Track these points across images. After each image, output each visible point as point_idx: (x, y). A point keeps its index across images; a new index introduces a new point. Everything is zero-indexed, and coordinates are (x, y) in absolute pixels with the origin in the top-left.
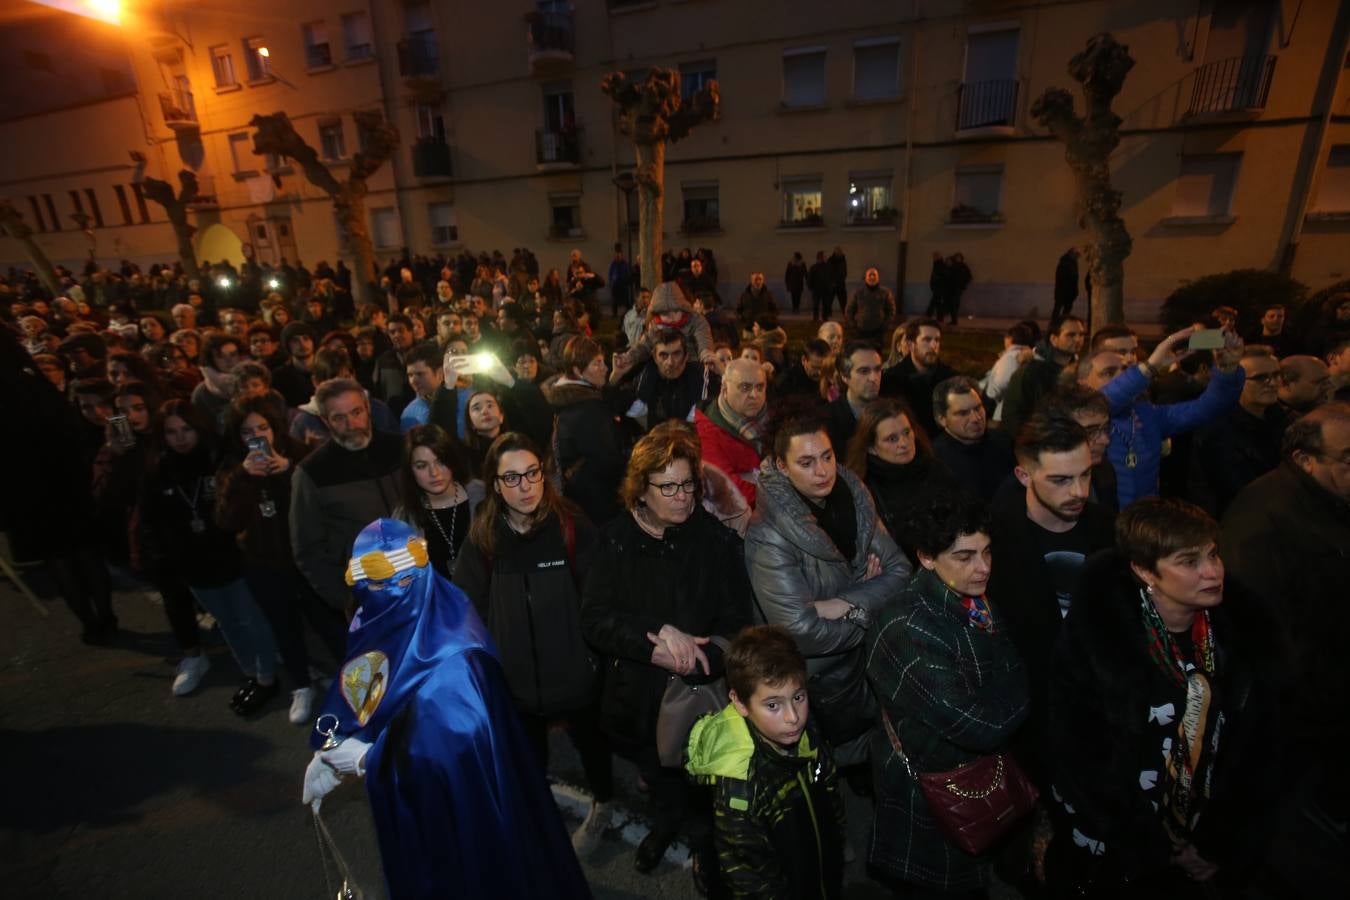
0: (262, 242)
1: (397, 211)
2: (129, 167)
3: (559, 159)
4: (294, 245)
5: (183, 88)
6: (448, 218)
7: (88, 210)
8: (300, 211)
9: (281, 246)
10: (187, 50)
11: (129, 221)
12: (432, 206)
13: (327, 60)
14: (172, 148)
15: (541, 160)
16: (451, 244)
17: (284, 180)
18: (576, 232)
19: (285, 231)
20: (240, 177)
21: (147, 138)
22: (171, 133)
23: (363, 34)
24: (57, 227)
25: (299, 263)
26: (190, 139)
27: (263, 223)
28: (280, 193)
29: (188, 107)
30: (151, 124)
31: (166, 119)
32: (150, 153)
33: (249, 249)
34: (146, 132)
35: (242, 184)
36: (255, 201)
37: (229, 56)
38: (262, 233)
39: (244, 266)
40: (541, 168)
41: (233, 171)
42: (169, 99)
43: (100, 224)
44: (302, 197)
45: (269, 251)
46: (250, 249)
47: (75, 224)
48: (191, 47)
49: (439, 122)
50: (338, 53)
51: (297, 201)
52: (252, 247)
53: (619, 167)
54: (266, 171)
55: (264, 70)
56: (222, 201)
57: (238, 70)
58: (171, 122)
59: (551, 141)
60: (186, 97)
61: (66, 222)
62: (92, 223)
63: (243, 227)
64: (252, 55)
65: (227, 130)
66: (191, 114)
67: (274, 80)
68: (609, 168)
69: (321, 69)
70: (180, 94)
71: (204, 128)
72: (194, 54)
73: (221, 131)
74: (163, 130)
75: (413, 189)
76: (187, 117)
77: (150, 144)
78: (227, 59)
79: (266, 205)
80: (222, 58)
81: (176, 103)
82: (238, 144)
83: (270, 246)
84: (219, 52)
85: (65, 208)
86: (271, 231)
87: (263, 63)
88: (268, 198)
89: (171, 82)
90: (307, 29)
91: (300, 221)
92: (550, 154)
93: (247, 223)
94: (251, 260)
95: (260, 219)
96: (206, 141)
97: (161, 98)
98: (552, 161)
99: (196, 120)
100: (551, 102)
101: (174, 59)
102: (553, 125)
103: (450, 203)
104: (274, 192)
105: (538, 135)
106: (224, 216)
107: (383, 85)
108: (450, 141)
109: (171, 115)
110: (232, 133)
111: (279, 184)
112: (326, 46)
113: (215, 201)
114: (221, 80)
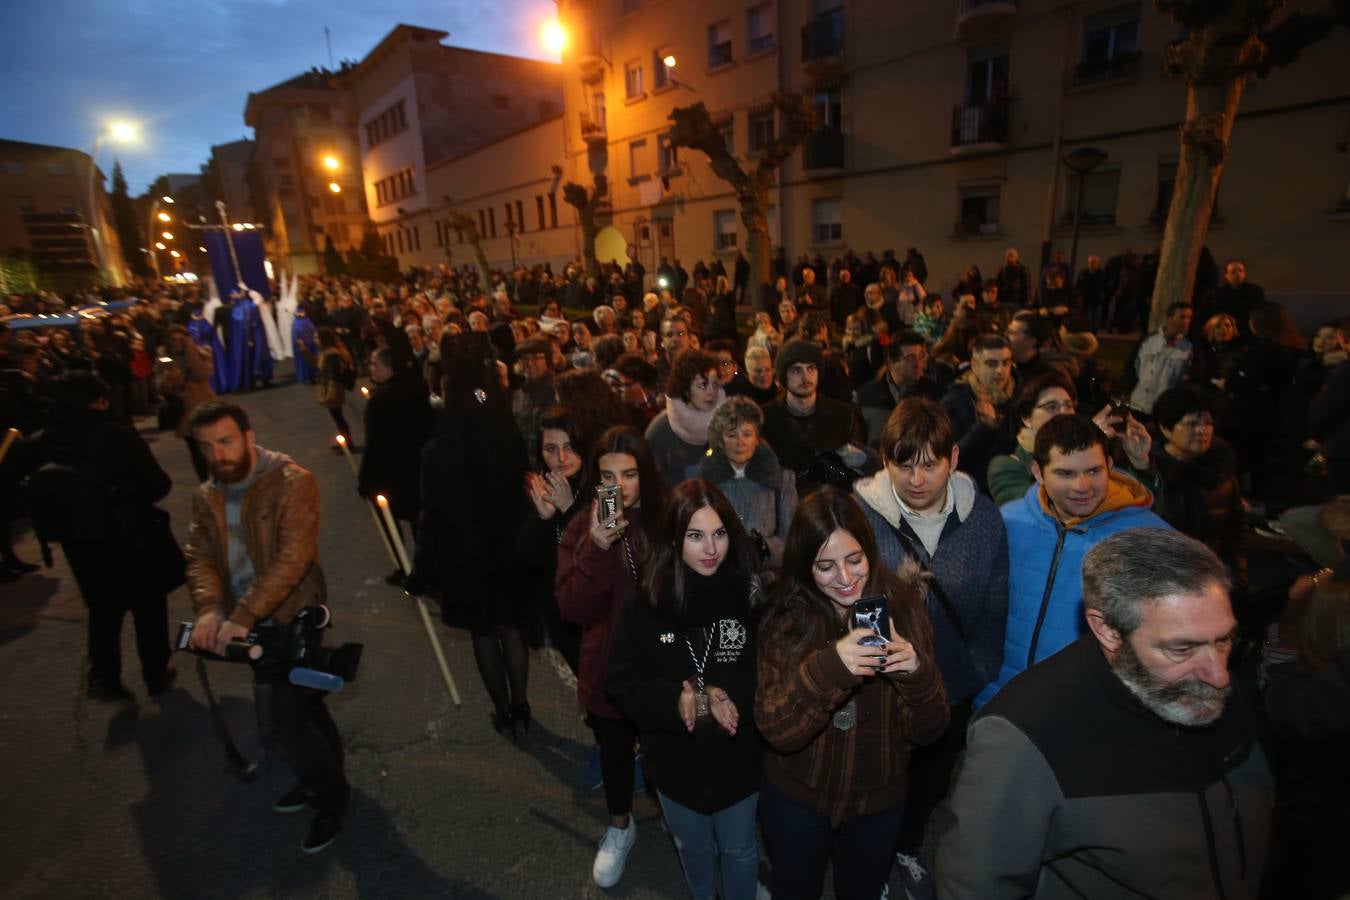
0: (645, 243)
1: (778, 208)
2: (548, 180)
3: (982, 138)
4: (673, 246)
5: (599, 104)
6: (832, 215)
7: (516, 219)
8: (683, 211)
9: (660, 246)
10: (607, 67)
11: (542, 227)
12: (816, 202)
13: (728, 58)
14: (584, 159)
15: (956, 140)
16: (831, 243)
17: (671, 181)
18: (991, 227)
19: (666, 232)
20: (634, 181)
21: (566, 151)
22: (584, 146)
23: (767, 25)
24: (494, 235)
25: (677, 263)
26: (598, 149)
27: (649, 225)
28: (666, 194)
29: (600, 121)
30: (570, 140)
31: (583, 133)
32: (566, 165)
33: (633, 250)
34: (566, 146)
35: (635, 189)
36: (645, 202)
37: (640, 69)
38: (645, 234)
39: (628, 265)
40: (955, 151)
41: (629, 176)
42: (587, 116)
43: (522, 230)
44: (687, 197)
45: (650, 251)
46: (633, 248)
47: (505, 231)
48: (611, 65)
49: (836, 109)
50: (739, 50)
51: (681, 202)
52: (635, 247)
53: (1063, 143)
54: (657, 175)
55: (668, 77)
56: (616, 205)
57: (646, 81)
58: (587, 135)
59: (974, 117)
60: (600, 112)
61: (502, 230)
62: (517, 230)
63: (631, 228)
64: (659, 64)
65: (629, 138)
66: (601, 128)
67: (676, 84)
68: (1050, 145)
69: (720, 68)
70: (596, 109)
71: (611, 139)
72: (612, 72)
73: (623, 140)
74: (580, 145)
75: (798, 184)
76: (599, 130)
77: (566, 157)
78: (638, 73)
79: (653, 207)
80: (634, 72)
81: (592, 119)
82: (638, 151)
83: (651, 246)
84: (632, 67)
85: (501, 218)
86: (654, 232)
87: (668, 71)
88: (655, 200)
89: (591, 100)
90: (712, 29)
91: (681, 222)
92: (968, 134)
93: (634, 225)
94: (634, 258)
95: (645, 220)
96: (611, 150)
97: (581, 114)
98: (974, 141)
99: (605, 131)
100: (978, 71)
101: (595, 79)
102: (976, 98)
103: (837, 198)
104: (662, 194)
105: (957, 112)
106: (616, 219)
107: (781, 76)
108: (845, 129)
109: (588, 129)
110: (633, 140)
111: (666, 185)
112: (728, 44)
113: (611, 206)
114: (630, 92)
